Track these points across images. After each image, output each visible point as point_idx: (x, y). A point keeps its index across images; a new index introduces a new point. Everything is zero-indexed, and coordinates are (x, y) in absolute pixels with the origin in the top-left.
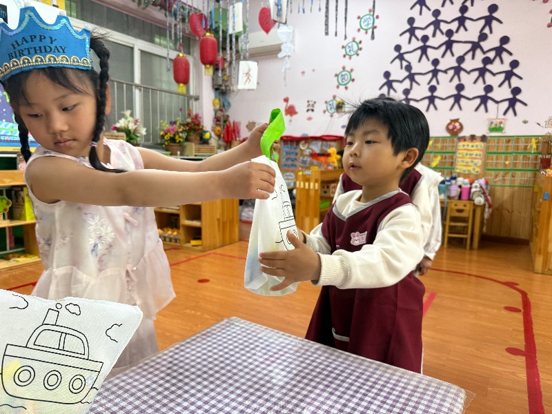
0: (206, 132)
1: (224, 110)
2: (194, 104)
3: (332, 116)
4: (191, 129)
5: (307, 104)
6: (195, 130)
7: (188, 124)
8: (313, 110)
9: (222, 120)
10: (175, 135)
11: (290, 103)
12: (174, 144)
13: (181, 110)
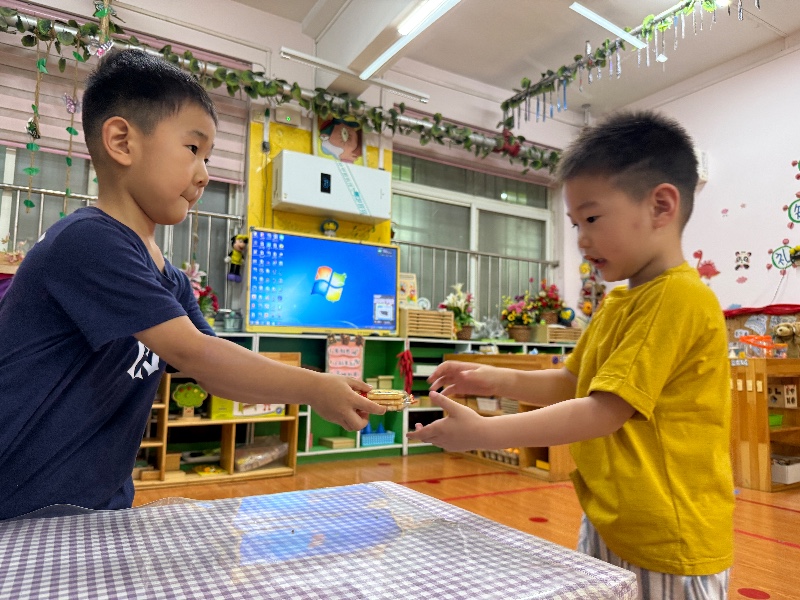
0: (565, 309)
1: (596, 277)
2: (551, 273)
3: (784, 273)
4: (545, 306)
5: (735, 257)
6: (551, 307)
7: (541, 299)
8: (747, 267)
9: (594, 292)
10: (522, 314)
11: (705, 259)
12: (521, 327)
13: (532, 280)
